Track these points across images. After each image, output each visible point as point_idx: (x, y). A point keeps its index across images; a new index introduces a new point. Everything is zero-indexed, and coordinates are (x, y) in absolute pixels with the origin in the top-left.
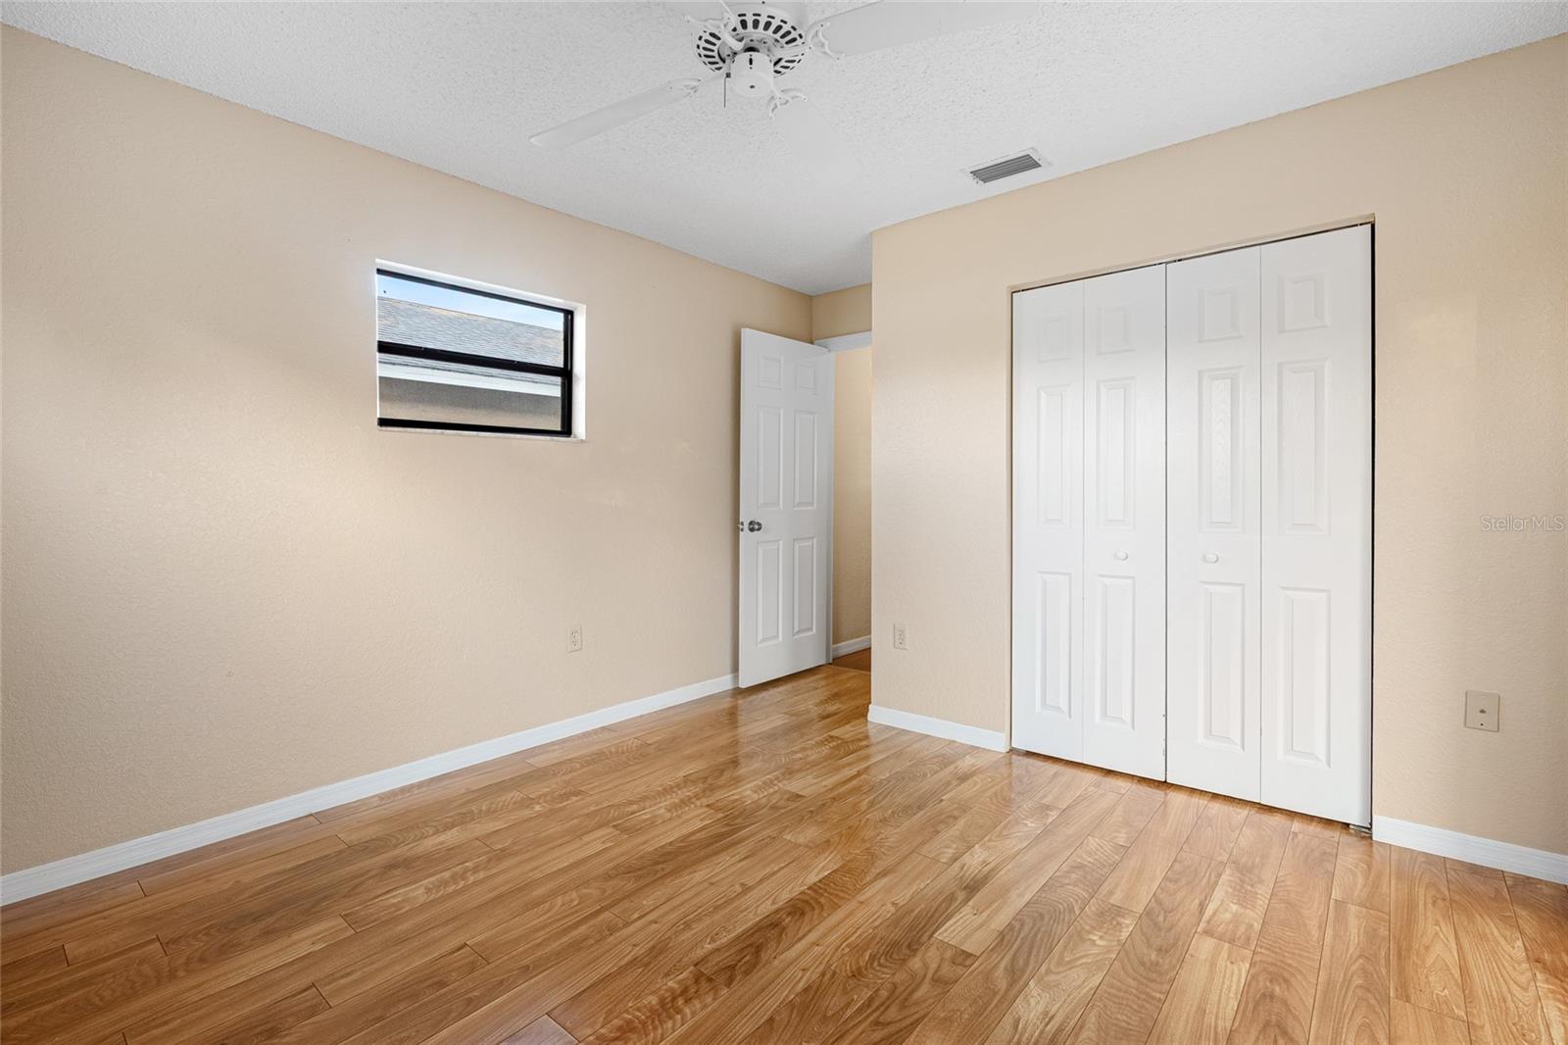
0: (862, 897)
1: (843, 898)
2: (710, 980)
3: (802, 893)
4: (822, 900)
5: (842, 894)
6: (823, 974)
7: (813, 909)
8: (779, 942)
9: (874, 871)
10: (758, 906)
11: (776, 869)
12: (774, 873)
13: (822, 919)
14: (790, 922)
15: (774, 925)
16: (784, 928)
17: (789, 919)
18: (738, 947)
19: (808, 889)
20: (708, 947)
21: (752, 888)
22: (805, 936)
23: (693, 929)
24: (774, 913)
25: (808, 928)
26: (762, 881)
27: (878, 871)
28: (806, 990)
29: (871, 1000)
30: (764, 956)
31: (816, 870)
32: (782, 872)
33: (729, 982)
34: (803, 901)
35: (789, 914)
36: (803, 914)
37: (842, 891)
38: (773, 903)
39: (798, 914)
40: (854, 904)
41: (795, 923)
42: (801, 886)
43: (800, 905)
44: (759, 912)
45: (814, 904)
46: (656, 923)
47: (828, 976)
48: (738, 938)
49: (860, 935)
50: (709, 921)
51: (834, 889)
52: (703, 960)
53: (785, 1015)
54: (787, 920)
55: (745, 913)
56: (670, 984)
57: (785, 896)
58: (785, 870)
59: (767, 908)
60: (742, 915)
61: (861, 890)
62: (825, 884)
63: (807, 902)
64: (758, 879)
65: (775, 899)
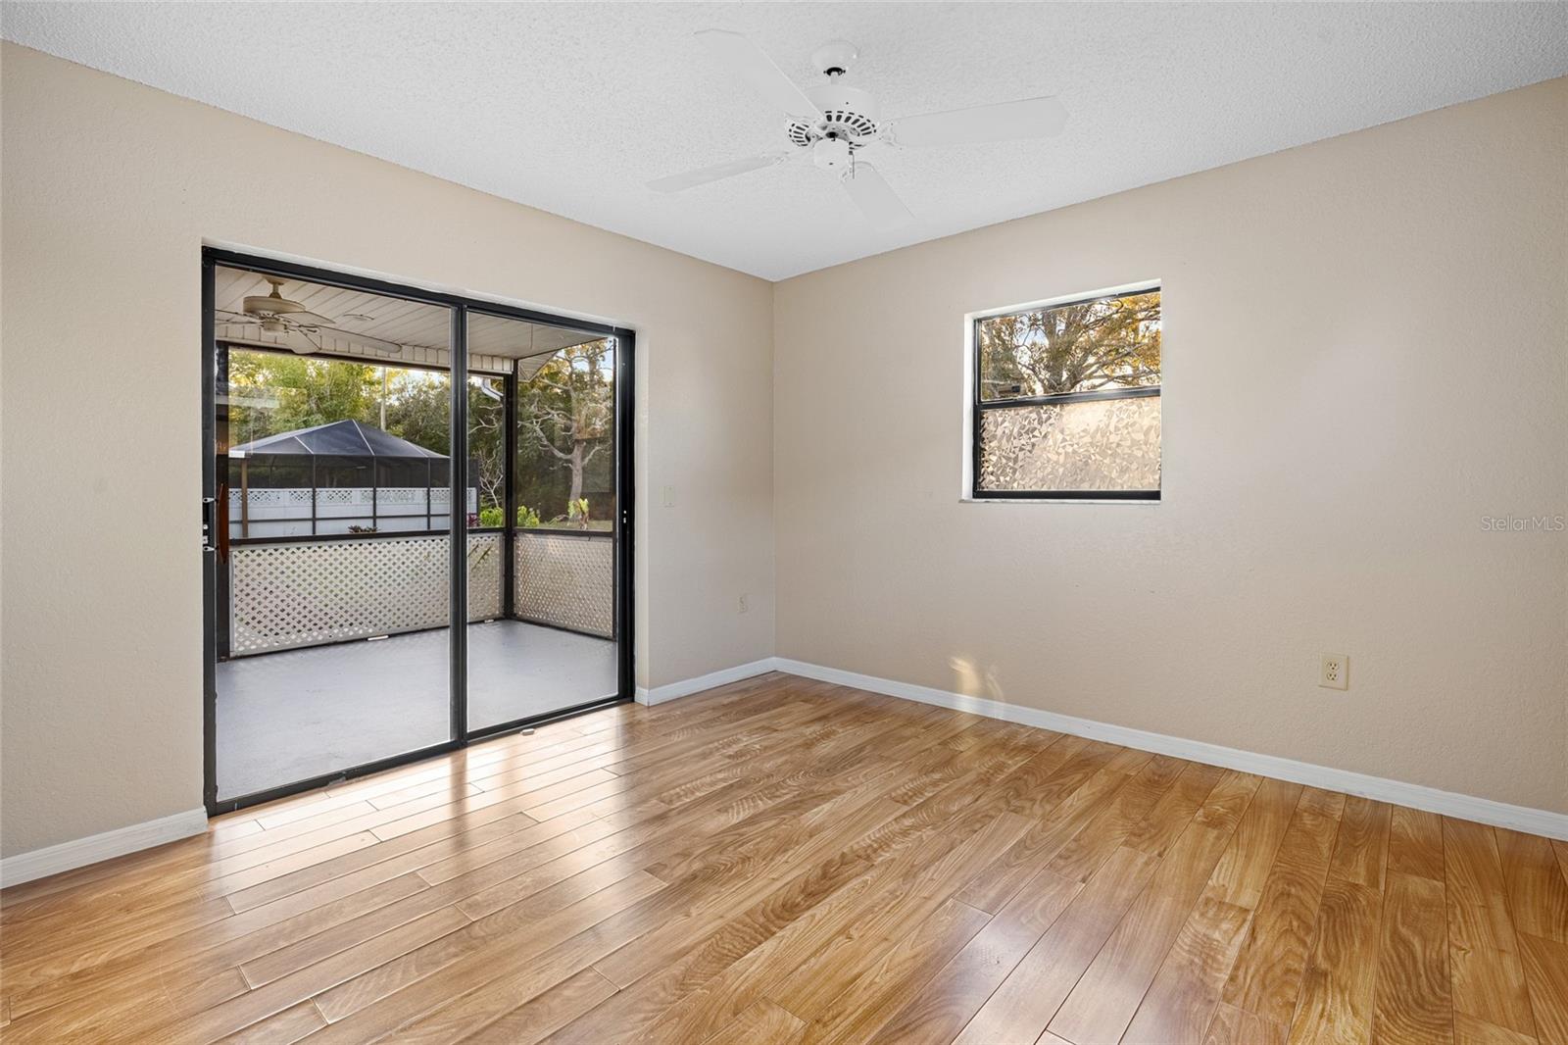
0: (719, 923)
1: (740, 922)
2: (859, 857)
3: (781, 928)
4: (762, 920)
5: (740, 926)
6: (772, 859)
7: (772, 911)
8: (807, 881)
9: (690, 958)
10: (828, 914)
11: (813, 960)
12: (813, 954)
13: (766, 902)
14: (797, 898)
15: (811, 895)
16: (802, 892)
17: (797, 901)
18: (841, 877)
19: (775, 933)
20: (867, 877)
21: (839, 933)
22: (784, 886)
23: (887, 891)
24: (812, 906)
25: (781, 892)
26: (828, 943)
27: (684, 959)
28: (786, 851)
29: (740, 846)
30: (819, 871)
31: (762, 958)
32: (805, 956)
33: (843, 855)
34: (783, 919)
35: (798, 905)
36: (783, 906)
37: (738, 930)
38: (813, 916)
39: (788, 906)
40: (730, 916)
41: (792, 896)
42: (783, 936)
43: (786, 915)
44: (828, 908)
45: (772, 915)
46: (925, 898)
47: (768, 859)
48: (844, 883)
49: (733, 886)
50: (875, 897)
51: (745, 932)
52: (868, 869)
53: (801, 838)
54: (799, 899)
55: (841, 905)
56: (888, 855)
57: (801, 923)
58: (800, 960)
59: (820, 910)
60: (844, 903)
61: (716, 933)
62: (755, 939)
63: (779, 918)
64: (833, 946)
65: (812, 921)
